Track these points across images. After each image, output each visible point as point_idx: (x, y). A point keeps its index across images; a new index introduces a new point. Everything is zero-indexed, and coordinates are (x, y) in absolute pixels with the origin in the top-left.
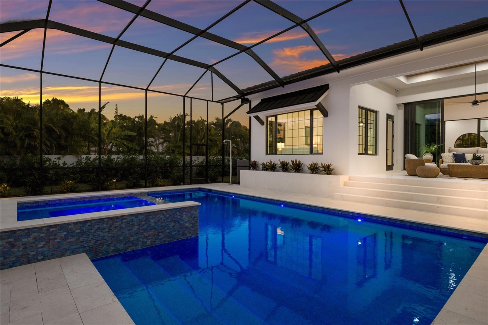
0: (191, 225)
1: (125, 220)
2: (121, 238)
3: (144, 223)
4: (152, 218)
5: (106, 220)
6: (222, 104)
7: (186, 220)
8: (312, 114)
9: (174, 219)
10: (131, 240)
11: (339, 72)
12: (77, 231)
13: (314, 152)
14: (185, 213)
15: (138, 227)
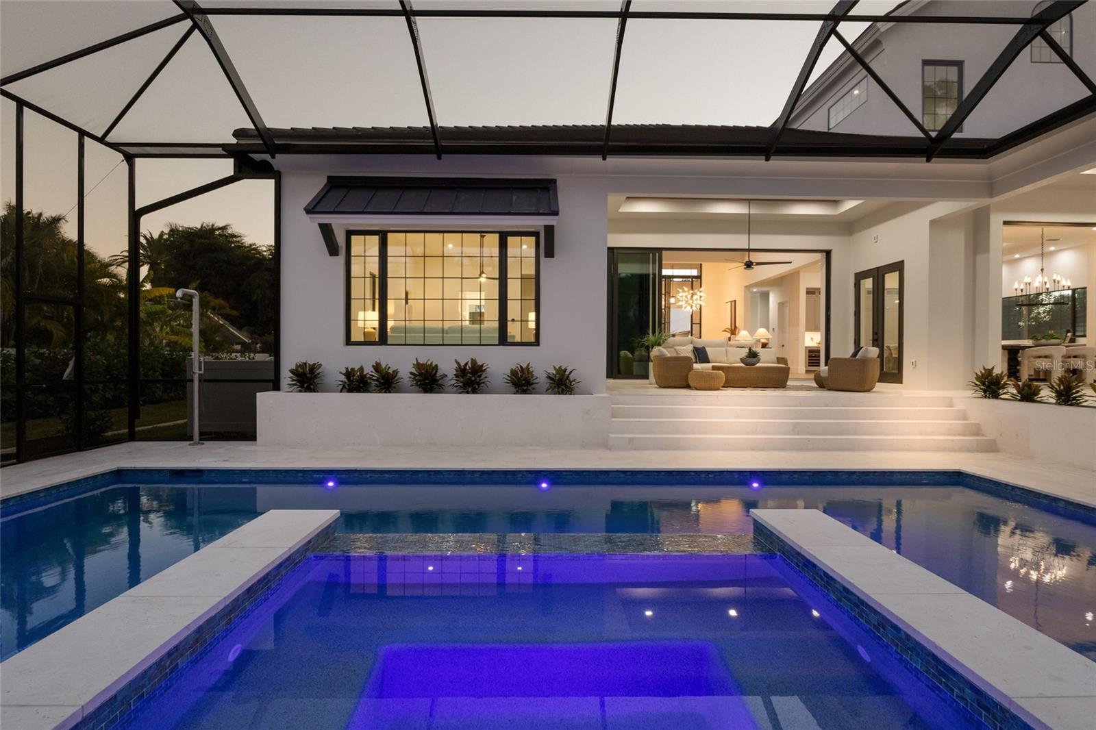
6: (130, 159)
8: (503, 246)
11: (604, 159)
13: (509, 341)
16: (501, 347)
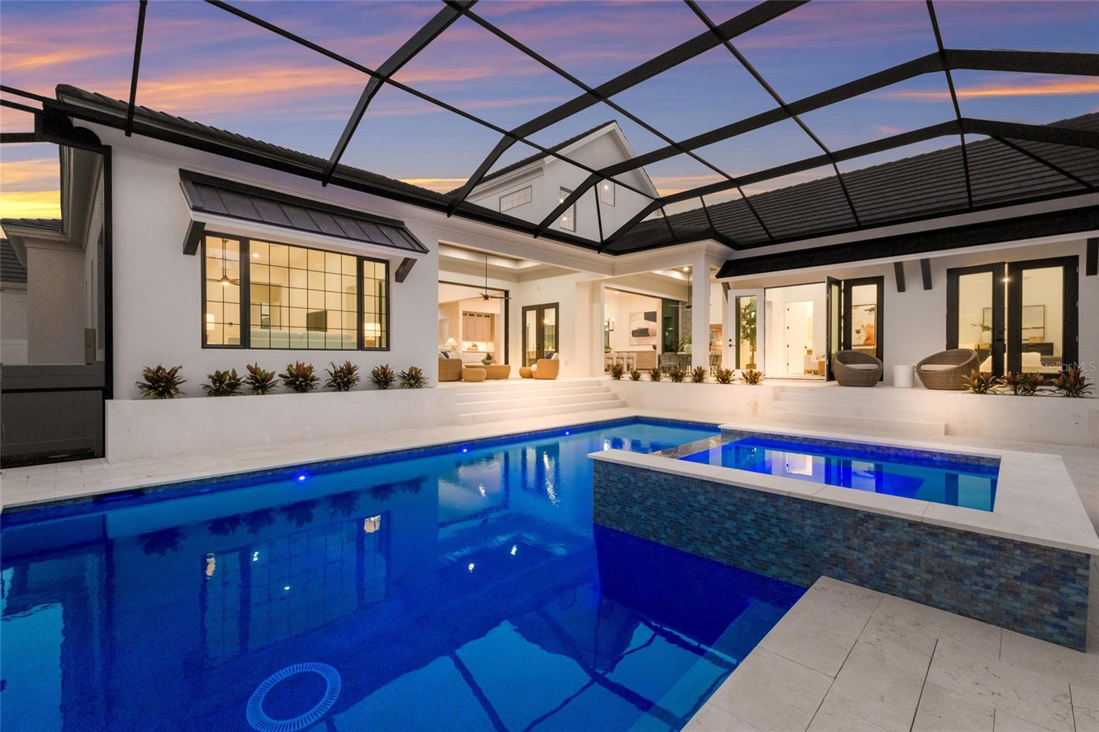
8: (361, 267)
11: (449, 216)
13: (366, 346)
16: (360, 352)
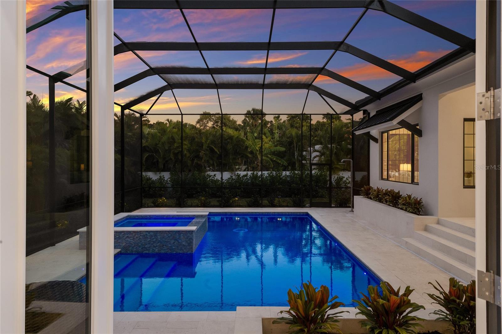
0: (187, 244)
1: (142, 234)
2: (140, 245)
3: (153, 237)
4: (159, 235)
5: (131, 232)
7: (183, 240)
9: (174, 238)
10: (146, 247)
12: (117, 237)
14: (182, 235)
15: (150, 239)
16: (411, 184)
